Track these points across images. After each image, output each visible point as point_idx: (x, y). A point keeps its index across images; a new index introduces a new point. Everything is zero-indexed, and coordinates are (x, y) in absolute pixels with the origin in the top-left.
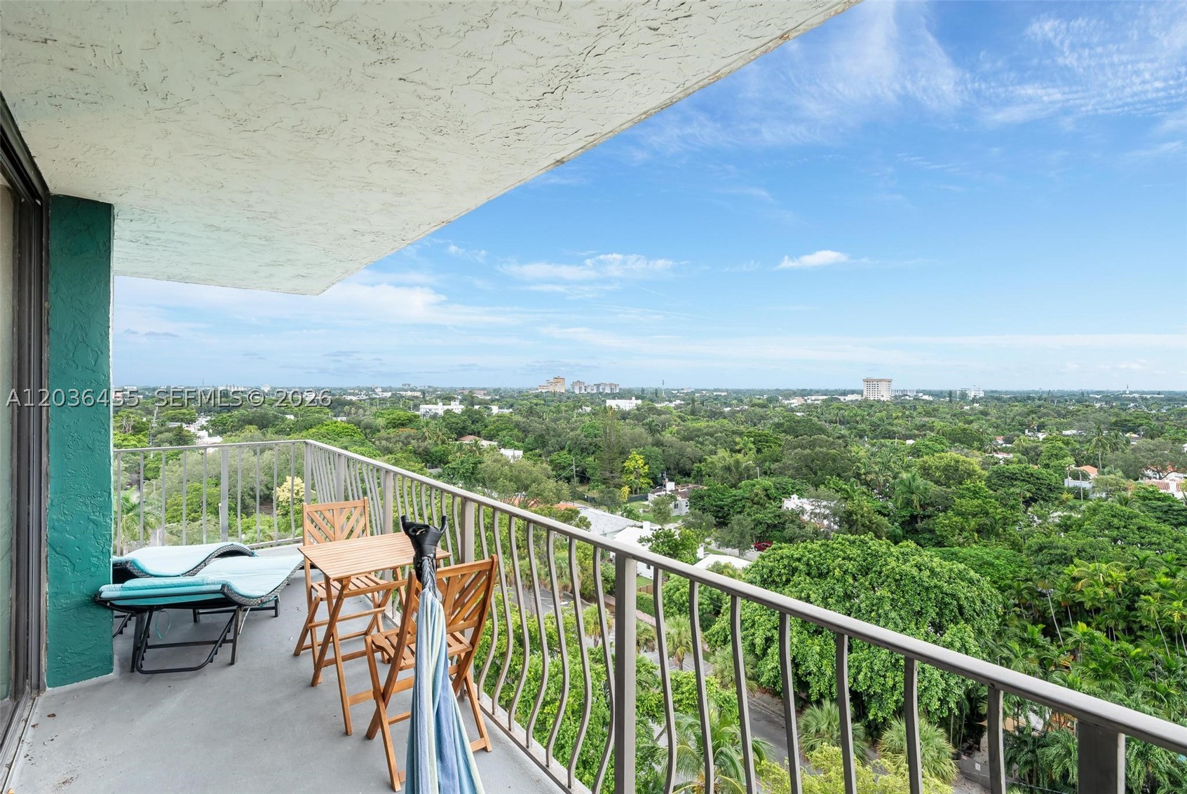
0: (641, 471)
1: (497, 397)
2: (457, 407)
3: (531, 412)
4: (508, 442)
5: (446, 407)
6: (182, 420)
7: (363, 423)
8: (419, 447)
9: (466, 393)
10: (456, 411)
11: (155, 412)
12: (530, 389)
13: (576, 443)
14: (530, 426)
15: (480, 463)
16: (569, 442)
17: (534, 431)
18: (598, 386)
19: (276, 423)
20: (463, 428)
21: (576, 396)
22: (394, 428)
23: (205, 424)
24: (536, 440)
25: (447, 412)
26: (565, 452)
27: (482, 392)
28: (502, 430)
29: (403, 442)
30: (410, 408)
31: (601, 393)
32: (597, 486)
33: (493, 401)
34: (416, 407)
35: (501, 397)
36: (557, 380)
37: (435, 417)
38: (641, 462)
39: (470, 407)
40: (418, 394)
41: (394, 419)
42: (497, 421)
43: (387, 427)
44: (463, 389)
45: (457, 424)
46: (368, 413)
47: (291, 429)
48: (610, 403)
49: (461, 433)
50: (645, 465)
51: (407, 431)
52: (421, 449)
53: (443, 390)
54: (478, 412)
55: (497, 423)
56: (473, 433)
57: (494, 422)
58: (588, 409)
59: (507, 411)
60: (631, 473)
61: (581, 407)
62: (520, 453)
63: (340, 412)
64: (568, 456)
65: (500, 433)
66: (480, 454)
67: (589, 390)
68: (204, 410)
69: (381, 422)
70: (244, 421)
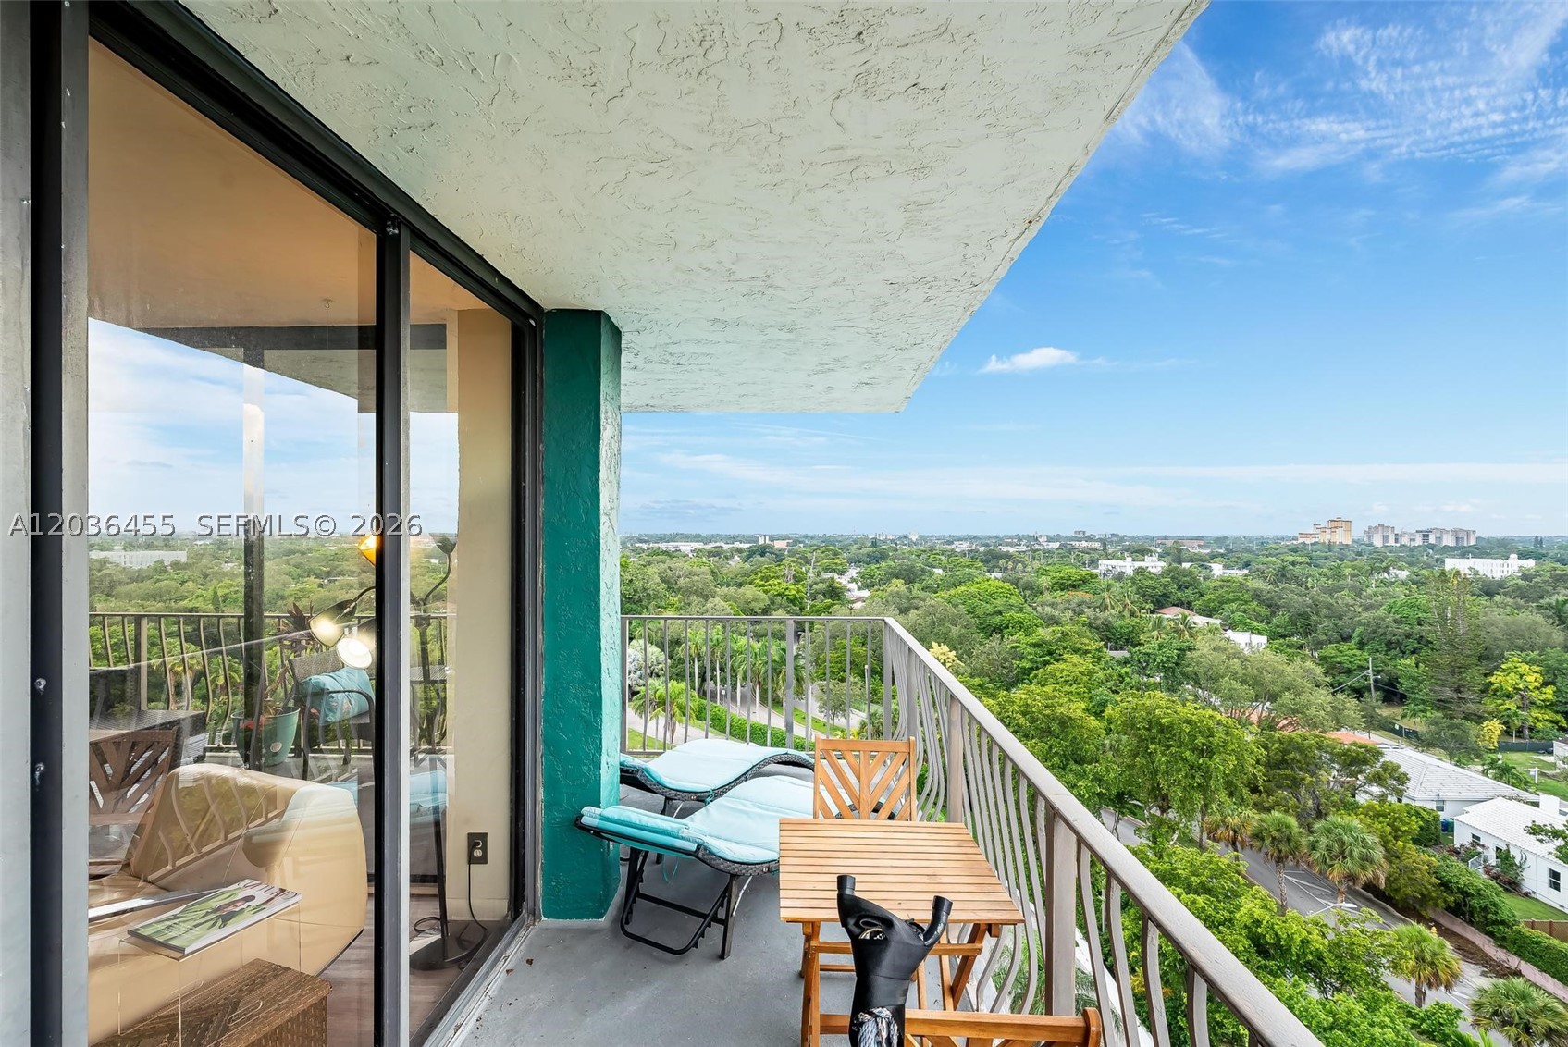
0: (1535, 695)
1: (1222, 551)
2: (1154, 565)
3: (1283, 576)
4: (1240, 621)
5: (1137, 564)
6: (835, 571)
7: (1022, 582)
8: (1096, 618)
9: (1169, 543)
10: (1153, 570)
11: (813, 561)
12: (1283, 539)
13: (1374, 632)
14: (1281, 598)
15: (1190, 650)
16: (1359, 630)
17: (1288, 607)
18: (1425, 534)
19: (923, 577)
20: (1164, 595)
21: (1376, 550)
22: (1062, 590)
23: (855, 576)
24: (1292, 621)
25: (1139, 571)
26: (1352, 645)
27: (1196, 543)
28: (1229, 601)
29: (1073, 610)
30: (1084, 564)
31: (1432, 547)
32: (1424, 711)
33: (1213, 557)
34: (1093, 563)
35: (1229, 551)
36: (1335, 524)
37: (1120, 577)
38: (1533, 679)
39: (1175, 565)
40: (1096, 545)
41: (1062, 578)
42: (1222, 587)
43: (1051, 589)
44: (1165, 538)
45: (1154, 589)
46: (1028, 569)
47: (938, 585)
48: (1451, 564)
49: (1161, 602)
50: (1545, 684)
51: (1078, 596)
52: (1099, 622)
53: (1133, 538)
54: (1188, 573)
55: (1220, 591)
56: (1180, 604)
57: (1215, 589)
58: (1404, 574)
59: (1237, 574)
60: (1508, 696)
61: (1386, 570)
62: (1262, 640)
63: (994, 567)
64: (1358, 653)
65: (1225, 606)
66: (1191, 636)
67: (1405, 541)
68: (857, 561)
69: (1044, 581)
70: (891, 573)
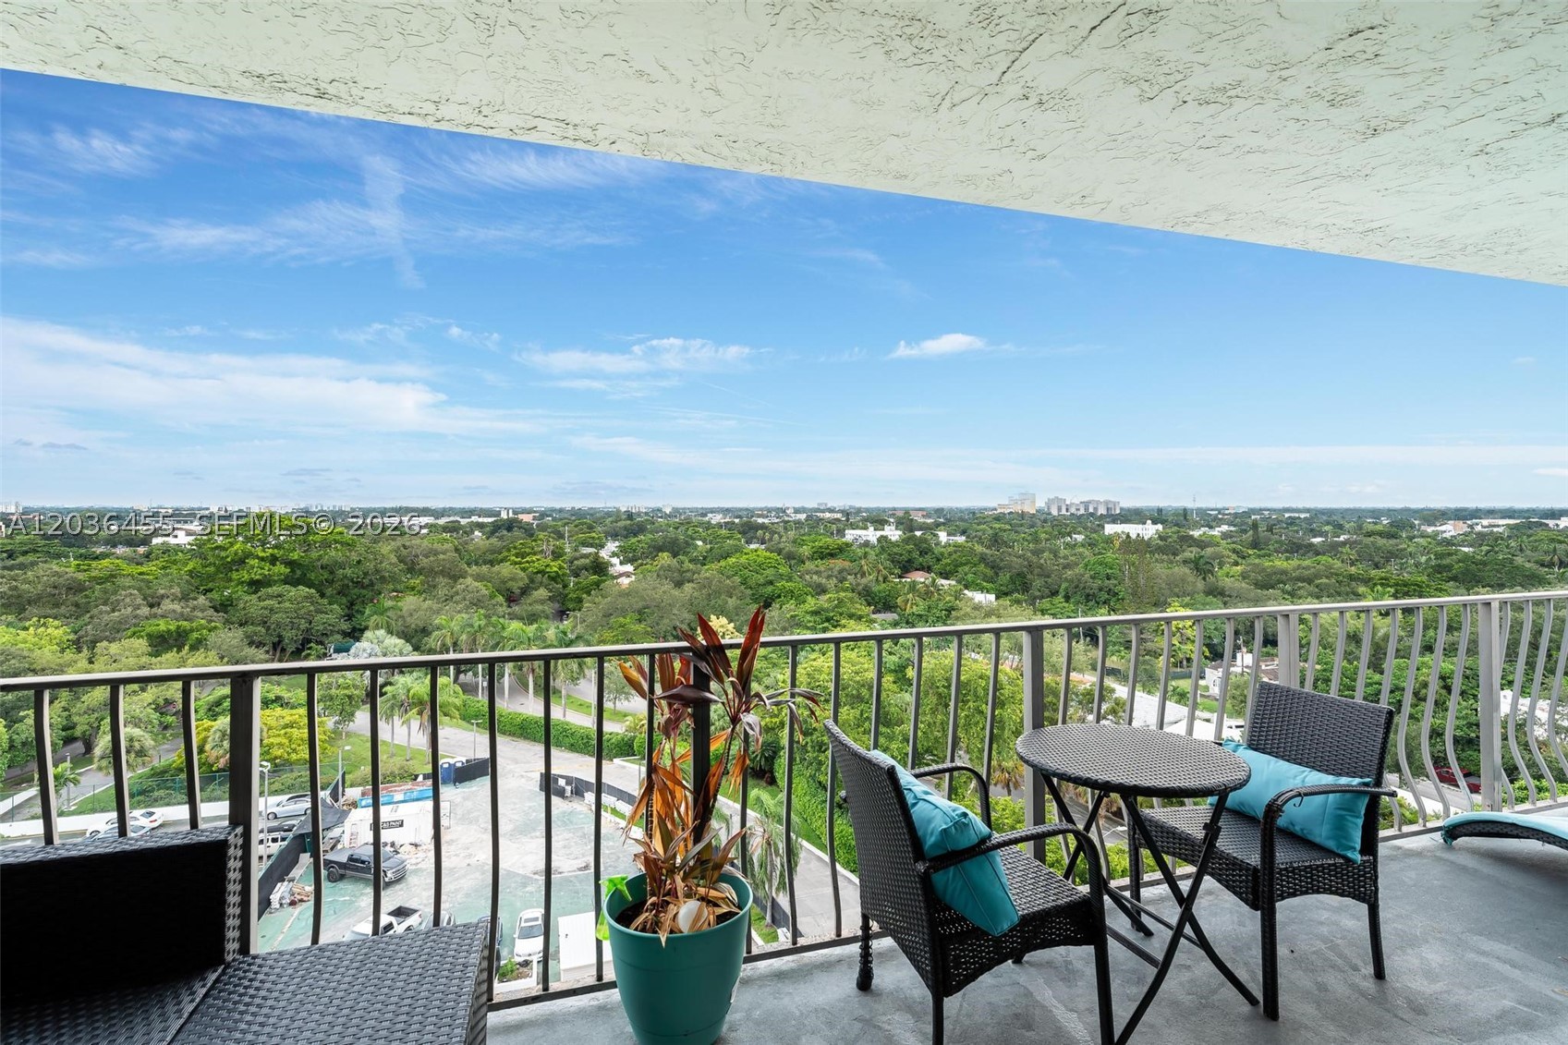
0: (1189, 632)
1: (942, 520)
2: (893, 533)
3: (996, 541)
4: (973, 582)
5: (879, 533)
6: (593, 544)
7: (784, 552)
8: (858, 584)
9: (900, 514)
10: (893, 539)
12: (986, 509)
13: (1077, 587)
14: (1002, 560)
16: (1063, 586)
17: (1010, 567)
18: (1086, 504)
19: (688, 550)
20: (909, 561)
21: (1054, 518)
22: (822, 559)
23: (615, 549)
24: (1012, 580)
25: (882, 539)
26: (1060, 598)
27: (920, 513)
28: (961, 564)
29: (837, 578)
30: (832, 534)
31: (1092, 514)
32: (1119, 651)
33: (937, 525)
34: (841, 533)
35: (948, 519)
36: (1021, 496)
37: (867, 544)
39: (908, 534)
40: (839, 516)
41: (821, 547)
42: (955, 552)
43: (812, 558)
44: (895, 509)
45: (901, 555)
46: (784, 539)
47: (705, 556)
48: (1110, 529)
49: (907, 567)
51: (838, 564)
52: (860, 588)
53: (867, 510)
54: (922, 540)
55: (954, 556)
56: (921, 568)
57: (950, 554)
58: (1080, 538)
59: (961, 539)
60: (1172, 634)
61: (1069, 534)
62: (992, 597)
63: (752, 538)
64: (1067, 605)
65: (960, 569)
67: (1073, 510)
68: (614, 535)
69: (805, 550)
70: (654, 547)
